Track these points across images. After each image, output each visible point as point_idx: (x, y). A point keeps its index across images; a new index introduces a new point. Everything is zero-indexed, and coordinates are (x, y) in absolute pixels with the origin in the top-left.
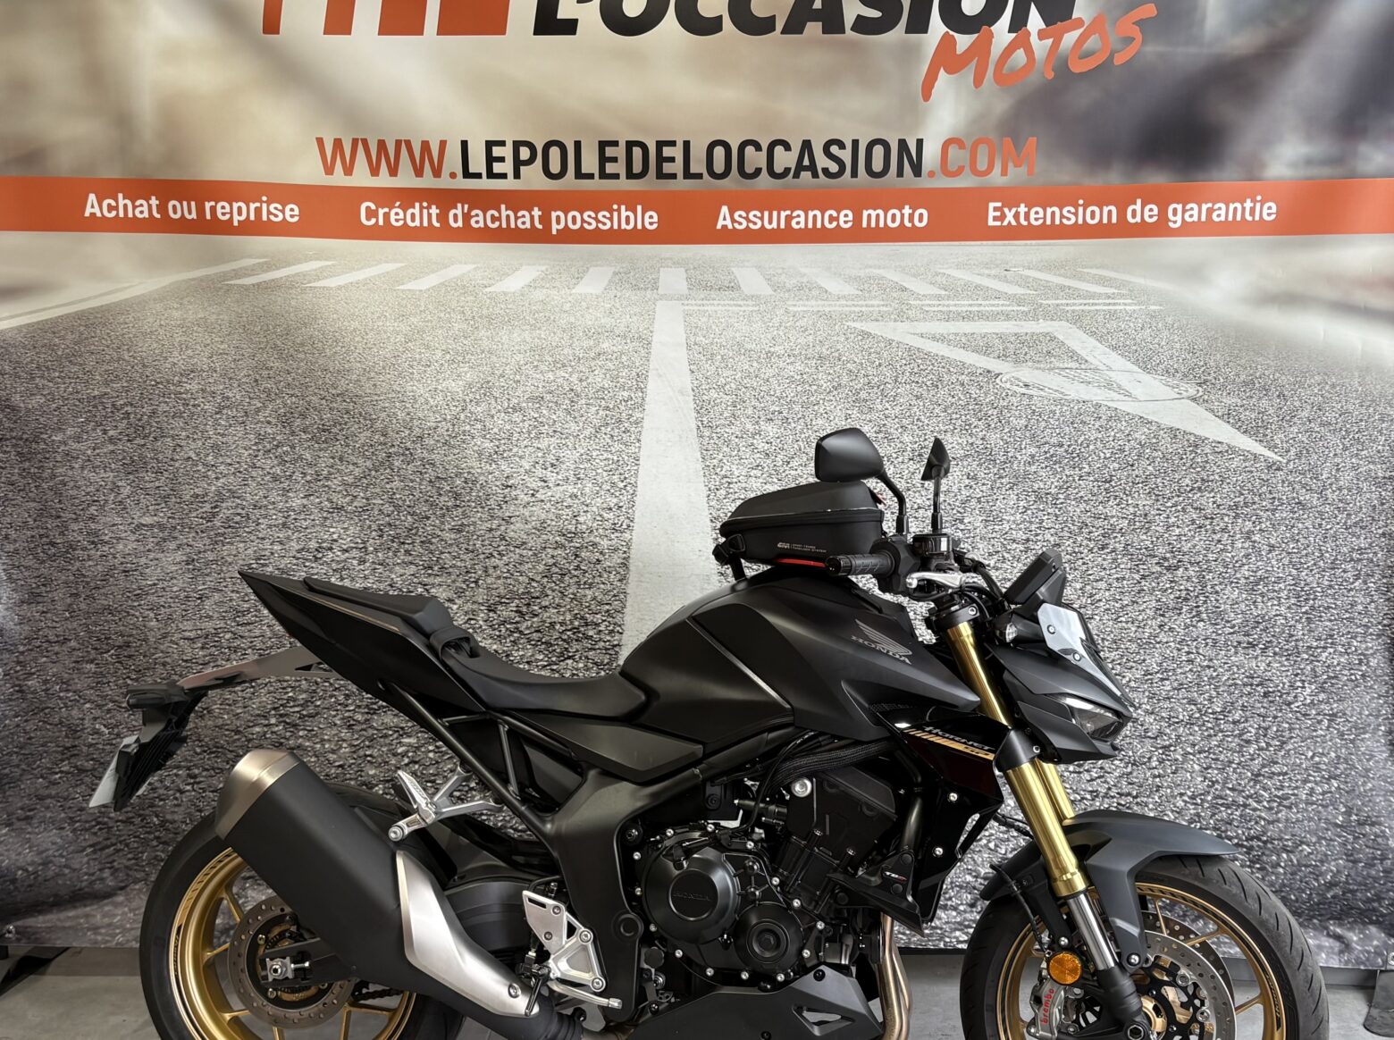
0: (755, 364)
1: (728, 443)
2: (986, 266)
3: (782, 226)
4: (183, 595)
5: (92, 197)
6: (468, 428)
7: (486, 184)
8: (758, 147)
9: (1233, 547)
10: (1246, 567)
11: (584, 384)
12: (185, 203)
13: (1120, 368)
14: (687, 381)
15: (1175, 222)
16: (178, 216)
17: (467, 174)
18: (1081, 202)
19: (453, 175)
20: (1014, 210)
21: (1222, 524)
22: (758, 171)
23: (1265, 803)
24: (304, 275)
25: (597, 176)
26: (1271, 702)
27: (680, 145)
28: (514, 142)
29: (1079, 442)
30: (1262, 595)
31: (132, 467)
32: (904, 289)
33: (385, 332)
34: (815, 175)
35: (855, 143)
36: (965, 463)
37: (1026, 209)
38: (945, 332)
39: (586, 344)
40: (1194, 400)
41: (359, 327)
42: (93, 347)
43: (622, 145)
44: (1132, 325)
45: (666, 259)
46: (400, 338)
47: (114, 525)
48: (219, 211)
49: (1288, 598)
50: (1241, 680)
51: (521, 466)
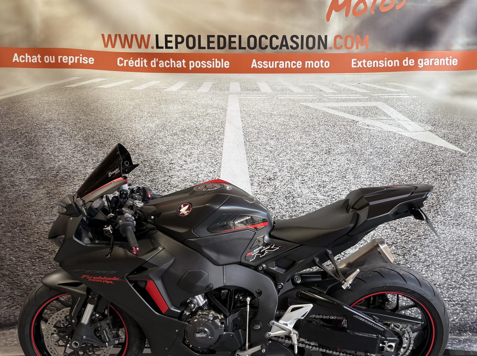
0: (266, 118)
1: (256, 147)
2: (352, 82)
3: (276, 67)
4: (45, 206)
5: (16, 55)
6: (156, 141)
7: (165, 51)
8: (266, 38)
9: (449, 186)
10: (455, 194)
11: (201, 125)
12: (51, 57)
13: (403, 119)
14: (240, 124)
15: (421, 65)
16: (48, 62)
17: (158, 47)
18: (386, 59)
19: (153, 48)
20: (361, 62)
21: (444, 178)
22: (266, 47)
23: (467, 287)
24: (95, 83)
25: (206, 48)
26: (467, 247)
27: (238, 37)
28: (176, 35)
29: (389, 147)
30: (462, 205)
31: (27, 157)
32: (321, 91)
33: (126, 105)
34: (288, 48)
35: (302, 37)
36: (346, 155)
37: (366, 62)
38: (337, 106)
39: (202, 110)
40: (431, 131)
41: (116, 103)
42: (14, 111)
43: (216, 37)
44: (406, 103)
45: (233, 79)
46: (131, 107)
47: (20, 179)
48: (64, 59)
49: (471, 206)
50: (456, 238)
51: (177, 156)
